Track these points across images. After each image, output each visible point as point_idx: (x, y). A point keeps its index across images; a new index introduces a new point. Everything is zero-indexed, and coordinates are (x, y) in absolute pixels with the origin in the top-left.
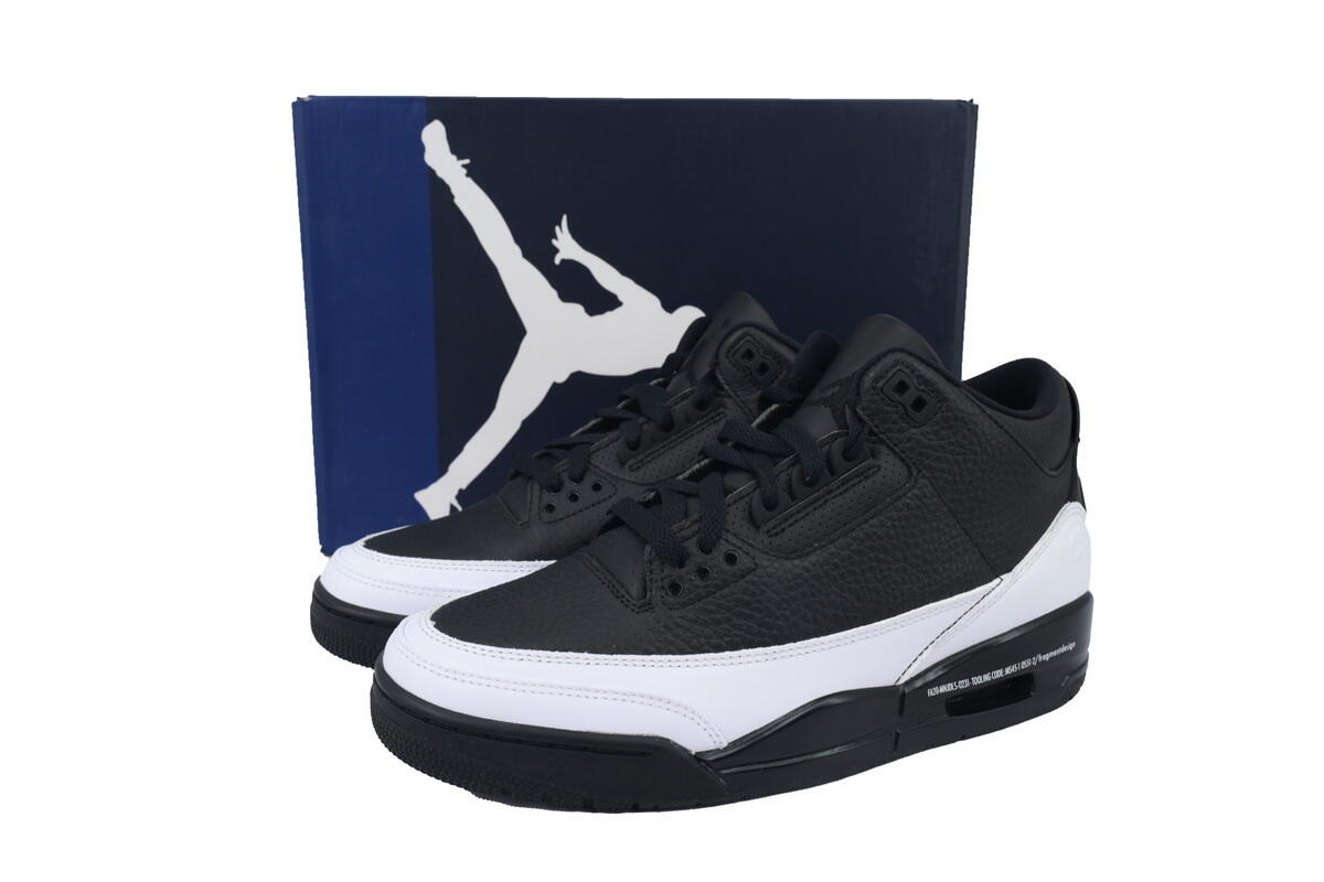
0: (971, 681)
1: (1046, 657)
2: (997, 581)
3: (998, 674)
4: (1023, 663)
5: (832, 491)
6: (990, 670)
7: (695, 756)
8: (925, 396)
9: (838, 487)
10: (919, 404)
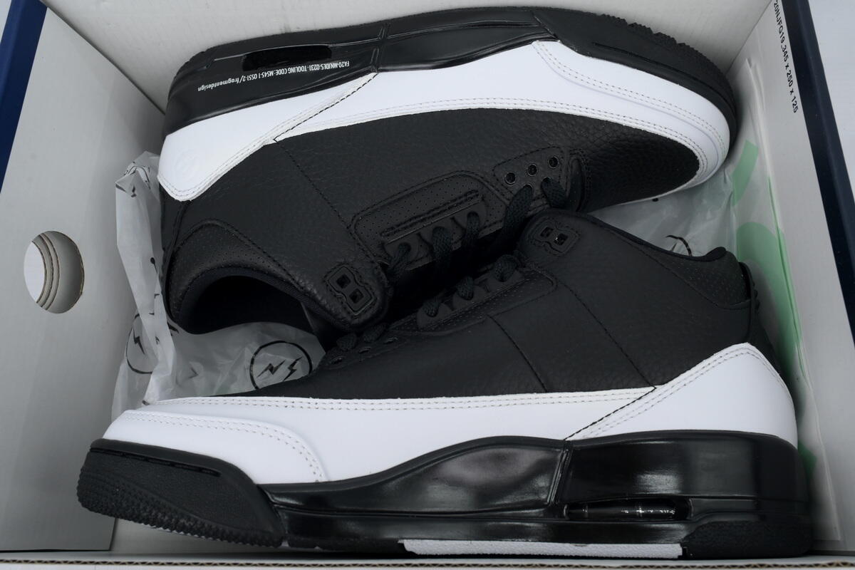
0: (308, 69)
1: (230, 81)
2: (278, 139)
3: (280, 72)
4: (254, 78)
5: (422, 221)
6: (288, 76)
7: (558, 39)
8: (338, 287)
9: (416, 223)
10: (343, 282)
